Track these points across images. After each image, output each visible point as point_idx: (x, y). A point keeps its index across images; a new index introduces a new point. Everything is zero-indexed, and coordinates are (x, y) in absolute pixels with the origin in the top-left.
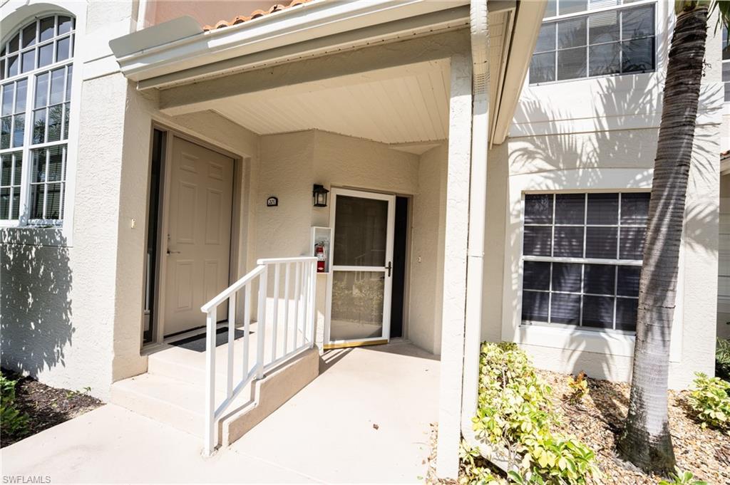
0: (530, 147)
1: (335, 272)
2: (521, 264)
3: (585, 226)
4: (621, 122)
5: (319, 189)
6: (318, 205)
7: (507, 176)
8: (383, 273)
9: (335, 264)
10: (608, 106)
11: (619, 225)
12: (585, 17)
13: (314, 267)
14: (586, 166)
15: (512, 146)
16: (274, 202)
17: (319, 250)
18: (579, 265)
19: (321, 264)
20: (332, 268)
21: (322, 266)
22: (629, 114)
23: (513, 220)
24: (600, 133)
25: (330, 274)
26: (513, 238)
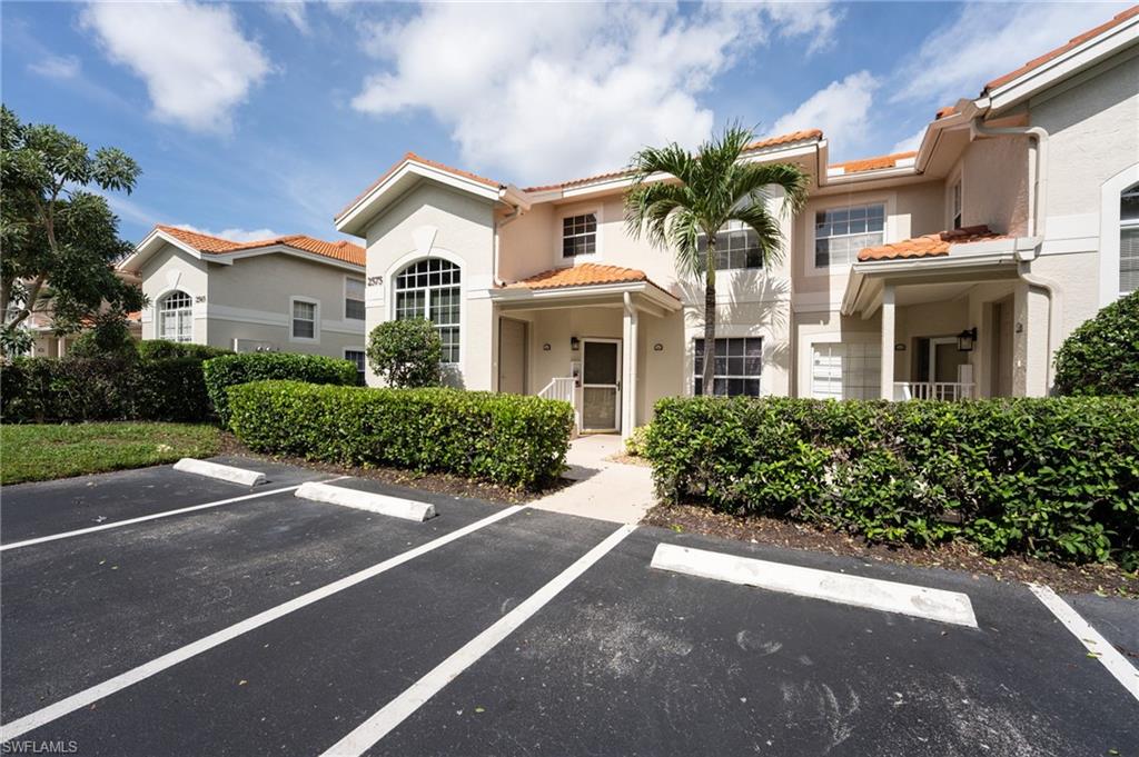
0: (696, 311)
1: (585, 388)
2: (693, 379)
3: (727, 357)
4: (742, 298)
5: (574, 340)
6: (574, 349)
7: (683, 329)
8: (614, 389)
9: (585, 382)
10: (735, 289)
11: (745, 356)
12: (728, 233)
13: (574, 384)
14: (726, 323)
15: (687, 310)
16: (548, 347)
17: (575, 375)
18: (724, 380)
19: (577, 382)
20: (583, 385)
21: (578, 383)
22: (746, 294)
23: (688, 354)
24: (732, 304)
25: (582, 389)
26: (687, 364)
